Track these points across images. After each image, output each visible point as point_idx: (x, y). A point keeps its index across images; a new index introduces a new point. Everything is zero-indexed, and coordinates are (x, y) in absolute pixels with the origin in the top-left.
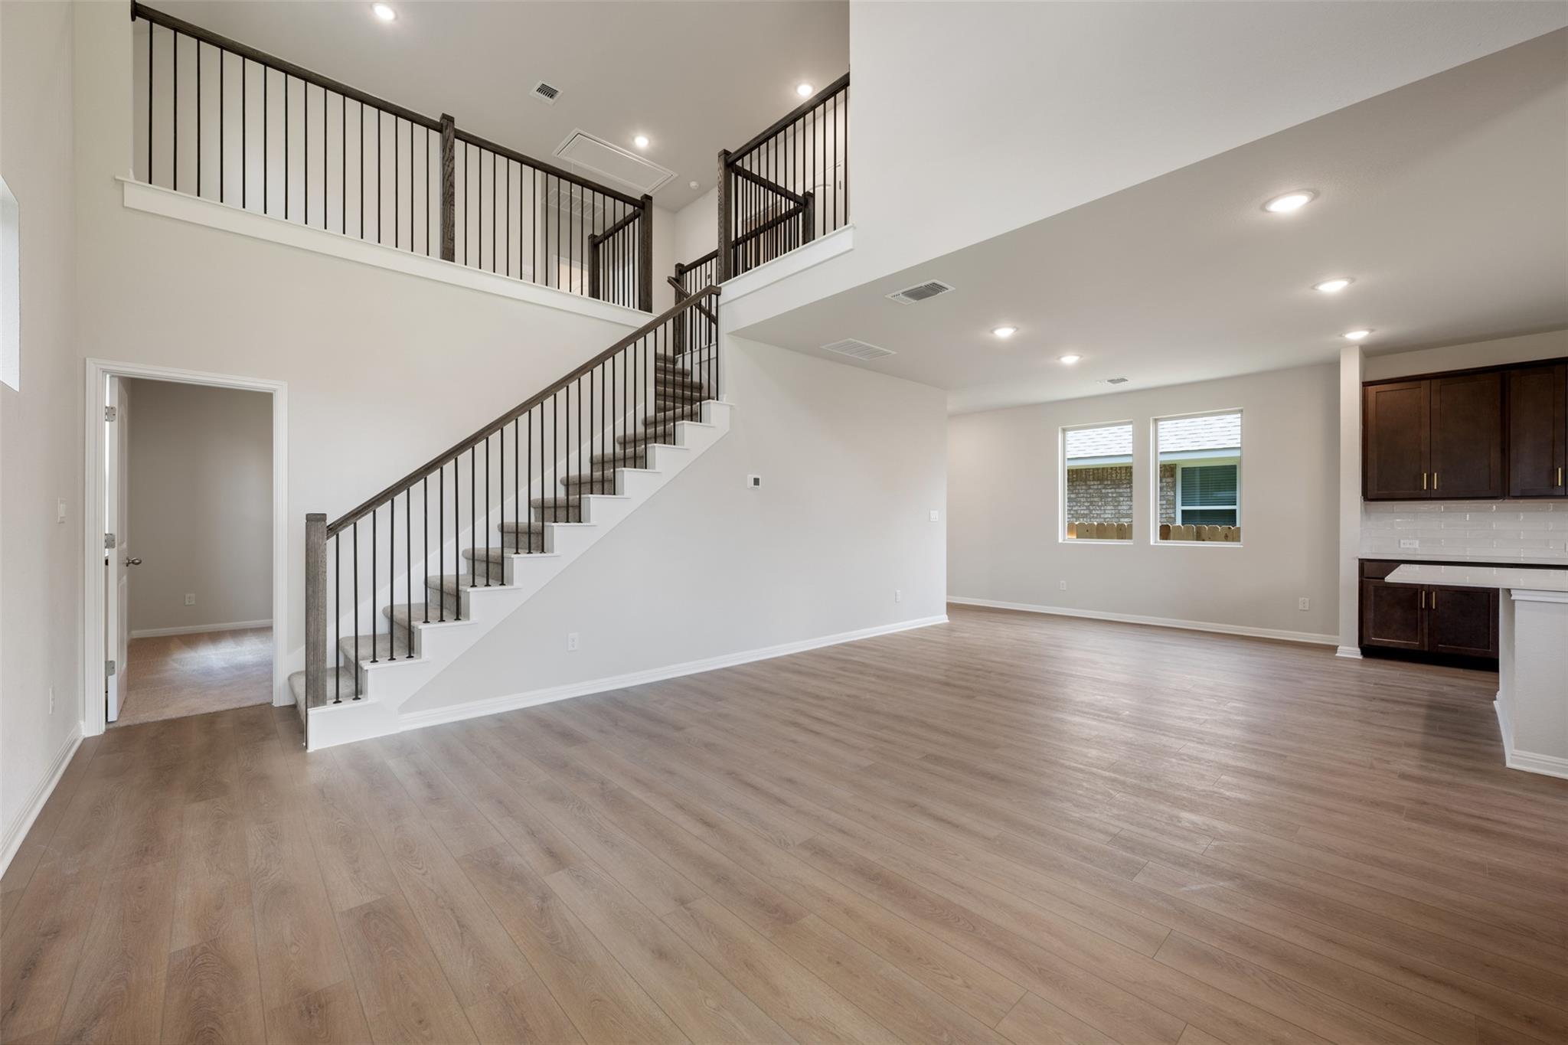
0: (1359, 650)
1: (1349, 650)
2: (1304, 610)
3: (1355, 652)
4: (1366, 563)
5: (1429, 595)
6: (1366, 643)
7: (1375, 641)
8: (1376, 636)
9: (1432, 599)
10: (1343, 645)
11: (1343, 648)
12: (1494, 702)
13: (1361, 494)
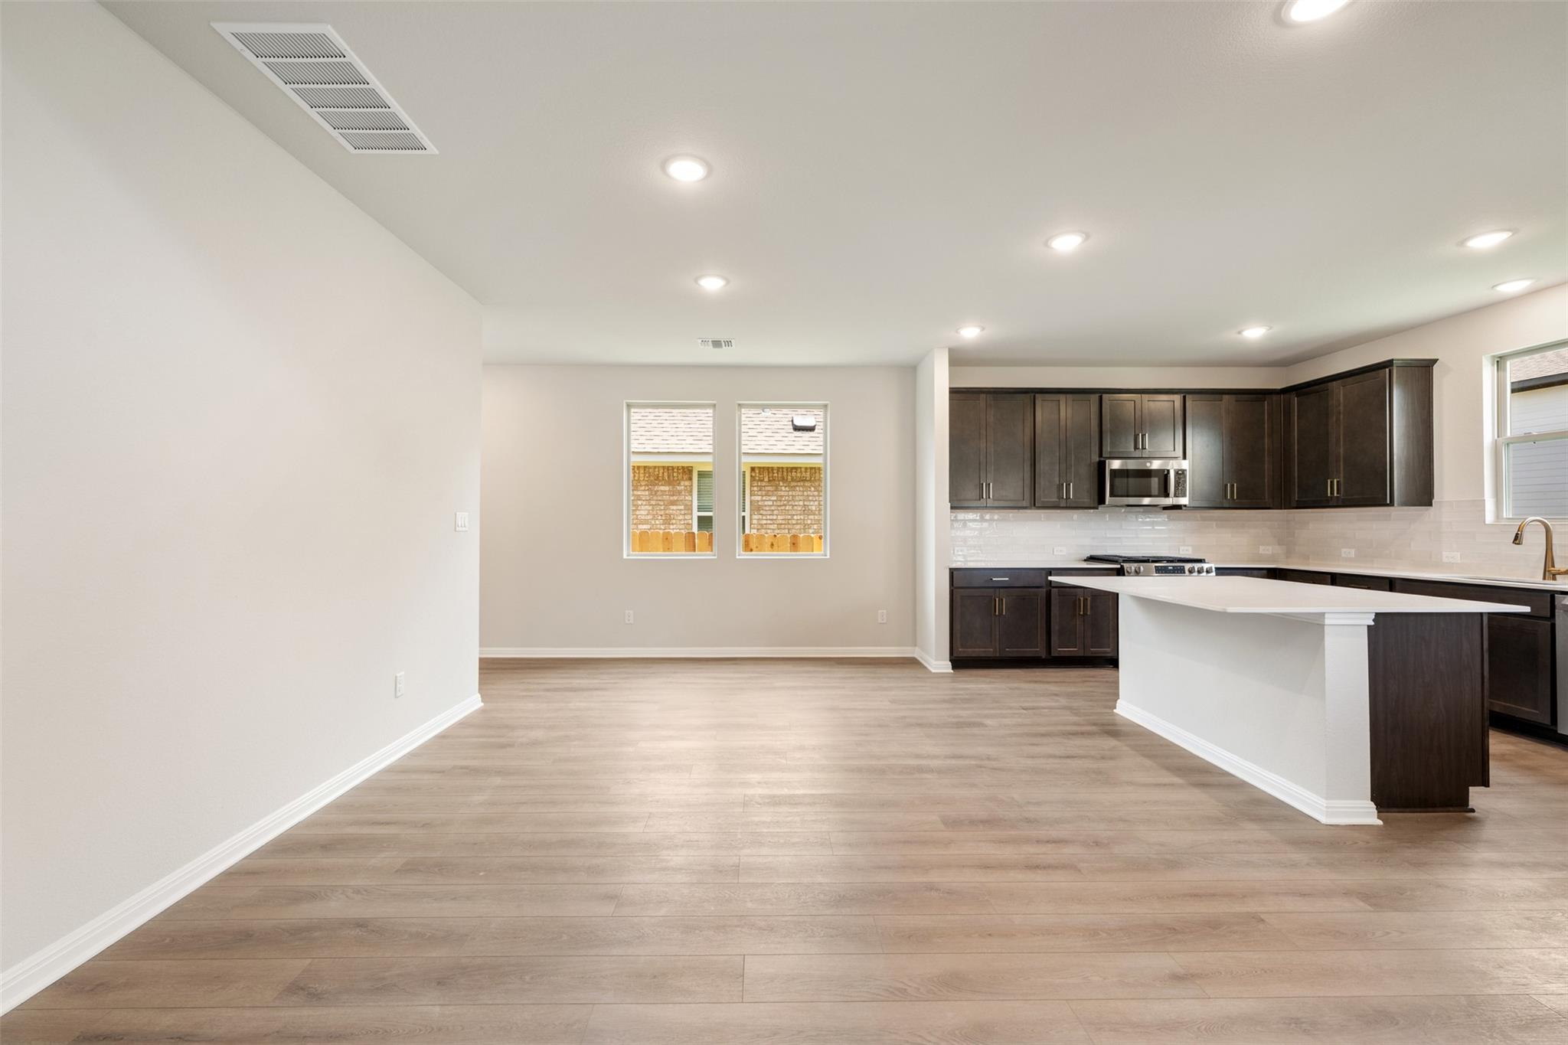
0: (950, 663)
1: (939, 662)
2: (883, 623)
3: (946, 667)
4: (955, 573)
5: (1001, 600)
6: (955, 655)
7: (961, 652)
8: (962, 647)
9: (1003, 606)
10: (936, 660)
11: (934, 662)
12: (1115, 711)
13: (950, 502)
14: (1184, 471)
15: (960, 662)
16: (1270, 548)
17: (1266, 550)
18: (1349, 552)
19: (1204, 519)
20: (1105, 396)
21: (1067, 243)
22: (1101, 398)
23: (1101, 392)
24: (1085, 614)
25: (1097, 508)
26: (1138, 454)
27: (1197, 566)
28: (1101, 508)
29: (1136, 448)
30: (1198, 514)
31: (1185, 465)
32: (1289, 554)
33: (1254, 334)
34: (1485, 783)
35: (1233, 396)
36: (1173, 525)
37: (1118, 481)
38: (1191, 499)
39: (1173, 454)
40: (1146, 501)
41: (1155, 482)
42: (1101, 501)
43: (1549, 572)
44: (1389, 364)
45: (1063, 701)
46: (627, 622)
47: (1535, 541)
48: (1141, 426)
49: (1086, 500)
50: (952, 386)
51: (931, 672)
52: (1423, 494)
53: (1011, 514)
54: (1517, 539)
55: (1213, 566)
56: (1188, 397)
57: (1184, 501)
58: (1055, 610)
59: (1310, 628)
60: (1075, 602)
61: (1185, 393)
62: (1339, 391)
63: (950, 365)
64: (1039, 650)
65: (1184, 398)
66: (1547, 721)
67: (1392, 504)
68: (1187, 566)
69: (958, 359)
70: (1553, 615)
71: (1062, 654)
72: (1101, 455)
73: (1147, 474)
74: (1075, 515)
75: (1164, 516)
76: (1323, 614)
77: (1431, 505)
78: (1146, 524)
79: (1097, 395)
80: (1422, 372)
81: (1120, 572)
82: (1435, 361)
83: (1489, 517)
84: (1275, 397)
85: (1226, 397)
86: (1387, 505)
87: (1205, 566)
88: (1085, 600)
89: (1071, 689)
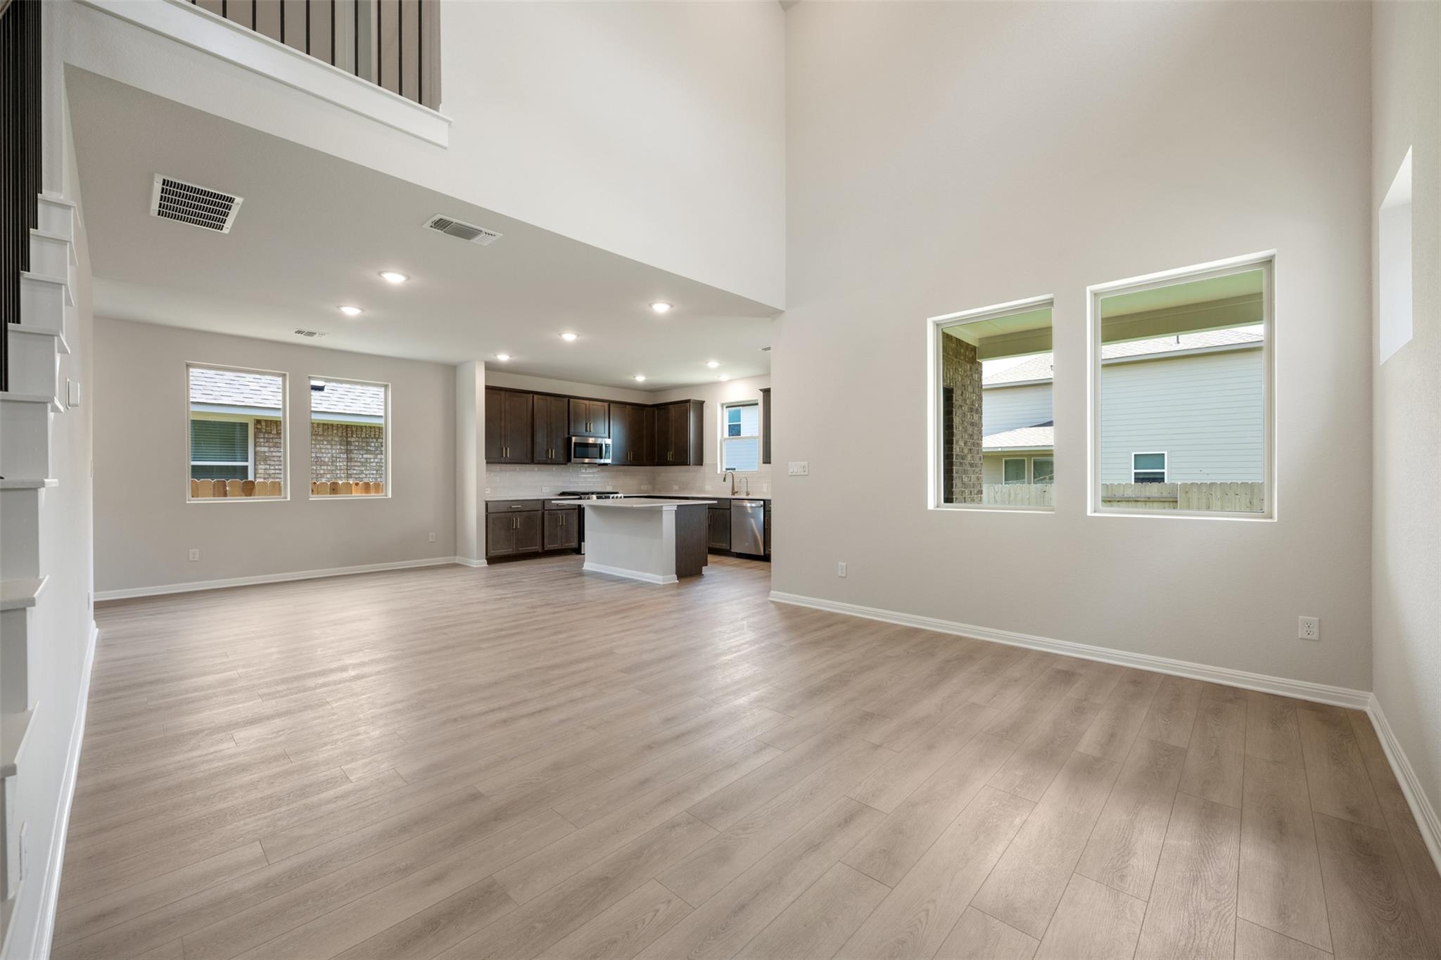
0: (488, 562)
1: (480, 563)
2: (433, 542)
3: (485, 564)
4: (489, 504)
5: (516, 520)
6: (489, 555)
7: (493, 553)
8: (494, 549)
9: (518, 522)
10: (477, 559)
11: (475, 561)
12: (584, 568)
13: (486, 458)
14: (609, 445)
15: (492, 560)
16: (646, 486)
17: (644, 487)
18: (676, 487)
19: (617, 471)
20: (571, 400)
21: (569, 337)
22: (569, 401)
23: (570, 397)
24: (562, 524)
25: (566, 464)
26: (587, 434)
27: (615, 495)
28: (569, 464)
29: (586, 431)
30: (615, 468)
31: (609, 441)
32: (654, 489)
33: (640, 379)
34: (707, 565)
35: (631, 407)
36: (602, 474)
37: (577, 448)
38: (612, 460)
39: (603, 435)
40: (587, 460)
41: (596, 450)
42: (569, 460)
43: (733, 493)
44: (688, 401)
45: (557, 569)
46: (191, 559)
47: (729, 479)
48: (589, 417)
49: (561, 460)
50: (488, 384)
51: (473, 568)
52: (700, 462)
53: (518, 467)
54: (724, 480)
55: (622, 495)
56: (611, 405)
57: (608, 461)
58: (546, 523)
59: (657, 512)
60: (557, 518)
61: (610, 402)
62: (673, 411)
63: (486, 370)
64: (537, 548)
65: (609, 405)
66: (729, 548)
67: (689, 465)
68: (611, 496)
69: (491, 368)
70: (730, 508)
71: (550, 549)
72: (569, 434)
73: (587, 445)
74: (554, 468)
75: (599, 469)
76: (662, 506)
77: (702, 465)
78: (590, 473)
79: (567, 399)
80: (701, 404)
81: (580, 499)
82: (704, 402)
83: (719, 472)
84: (648, 409)
85: (628, 406)
86: (687, 465)
87: (619, 495)
88: (562, 517)
89: (560, 564)
